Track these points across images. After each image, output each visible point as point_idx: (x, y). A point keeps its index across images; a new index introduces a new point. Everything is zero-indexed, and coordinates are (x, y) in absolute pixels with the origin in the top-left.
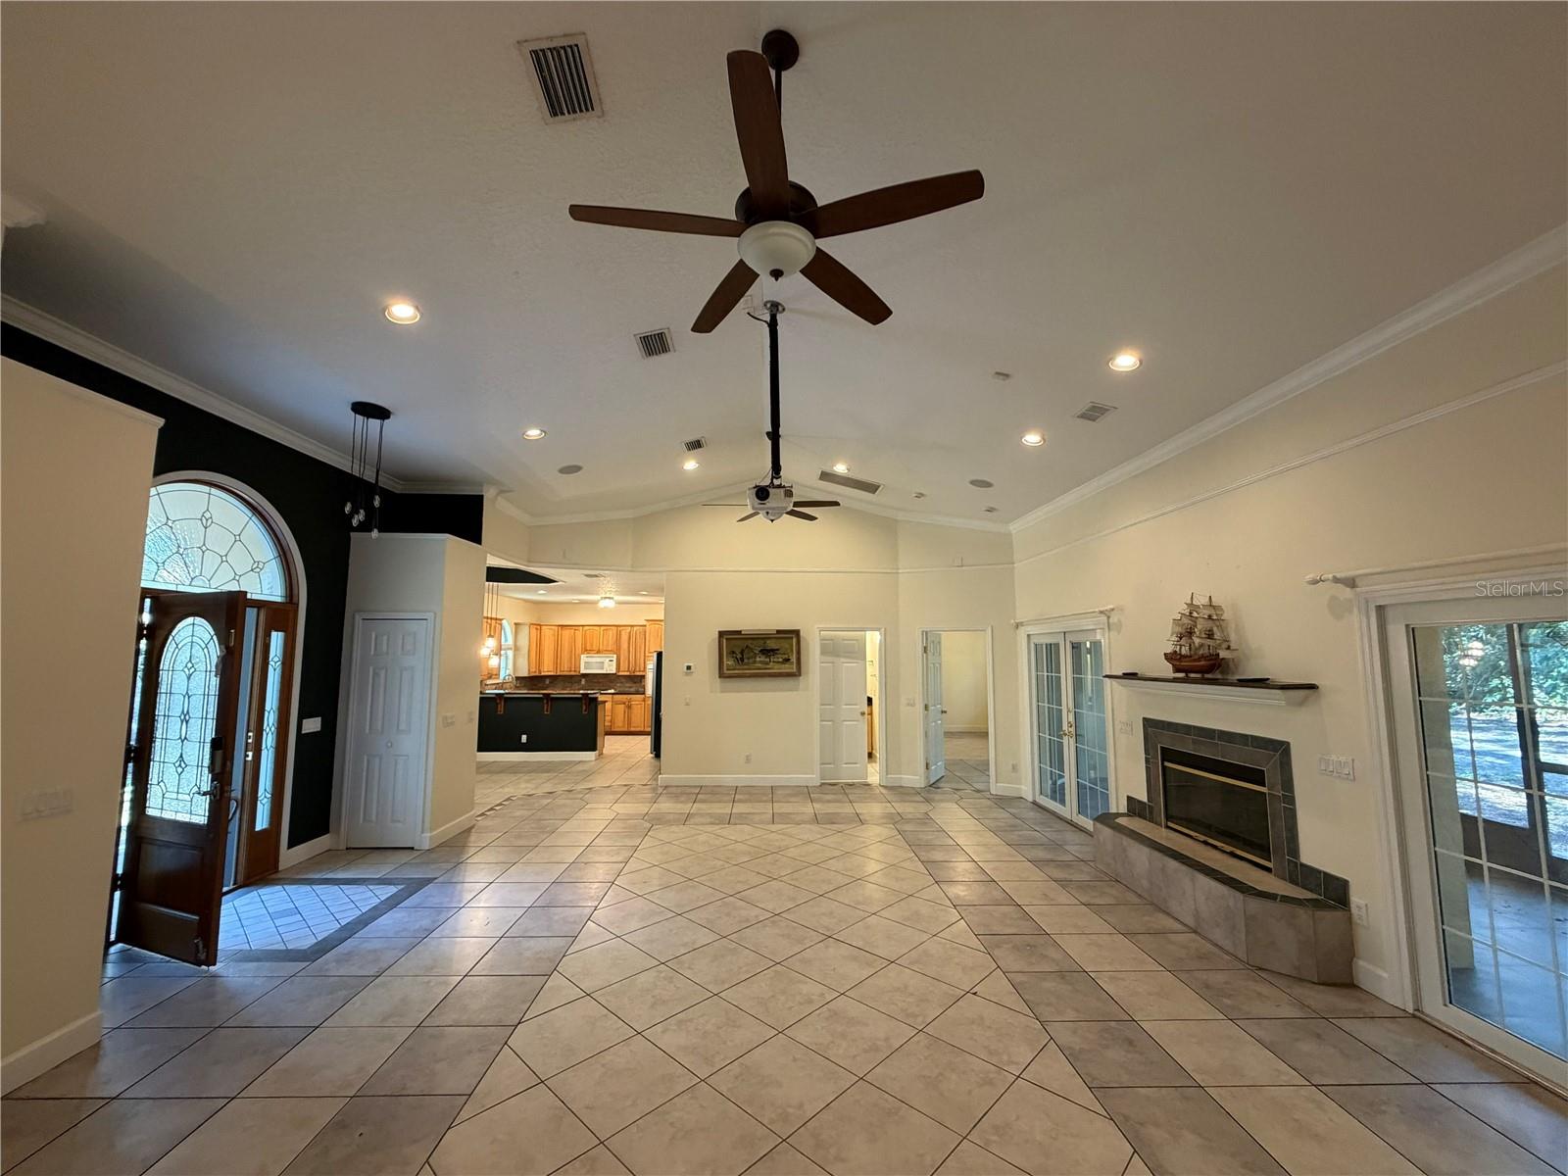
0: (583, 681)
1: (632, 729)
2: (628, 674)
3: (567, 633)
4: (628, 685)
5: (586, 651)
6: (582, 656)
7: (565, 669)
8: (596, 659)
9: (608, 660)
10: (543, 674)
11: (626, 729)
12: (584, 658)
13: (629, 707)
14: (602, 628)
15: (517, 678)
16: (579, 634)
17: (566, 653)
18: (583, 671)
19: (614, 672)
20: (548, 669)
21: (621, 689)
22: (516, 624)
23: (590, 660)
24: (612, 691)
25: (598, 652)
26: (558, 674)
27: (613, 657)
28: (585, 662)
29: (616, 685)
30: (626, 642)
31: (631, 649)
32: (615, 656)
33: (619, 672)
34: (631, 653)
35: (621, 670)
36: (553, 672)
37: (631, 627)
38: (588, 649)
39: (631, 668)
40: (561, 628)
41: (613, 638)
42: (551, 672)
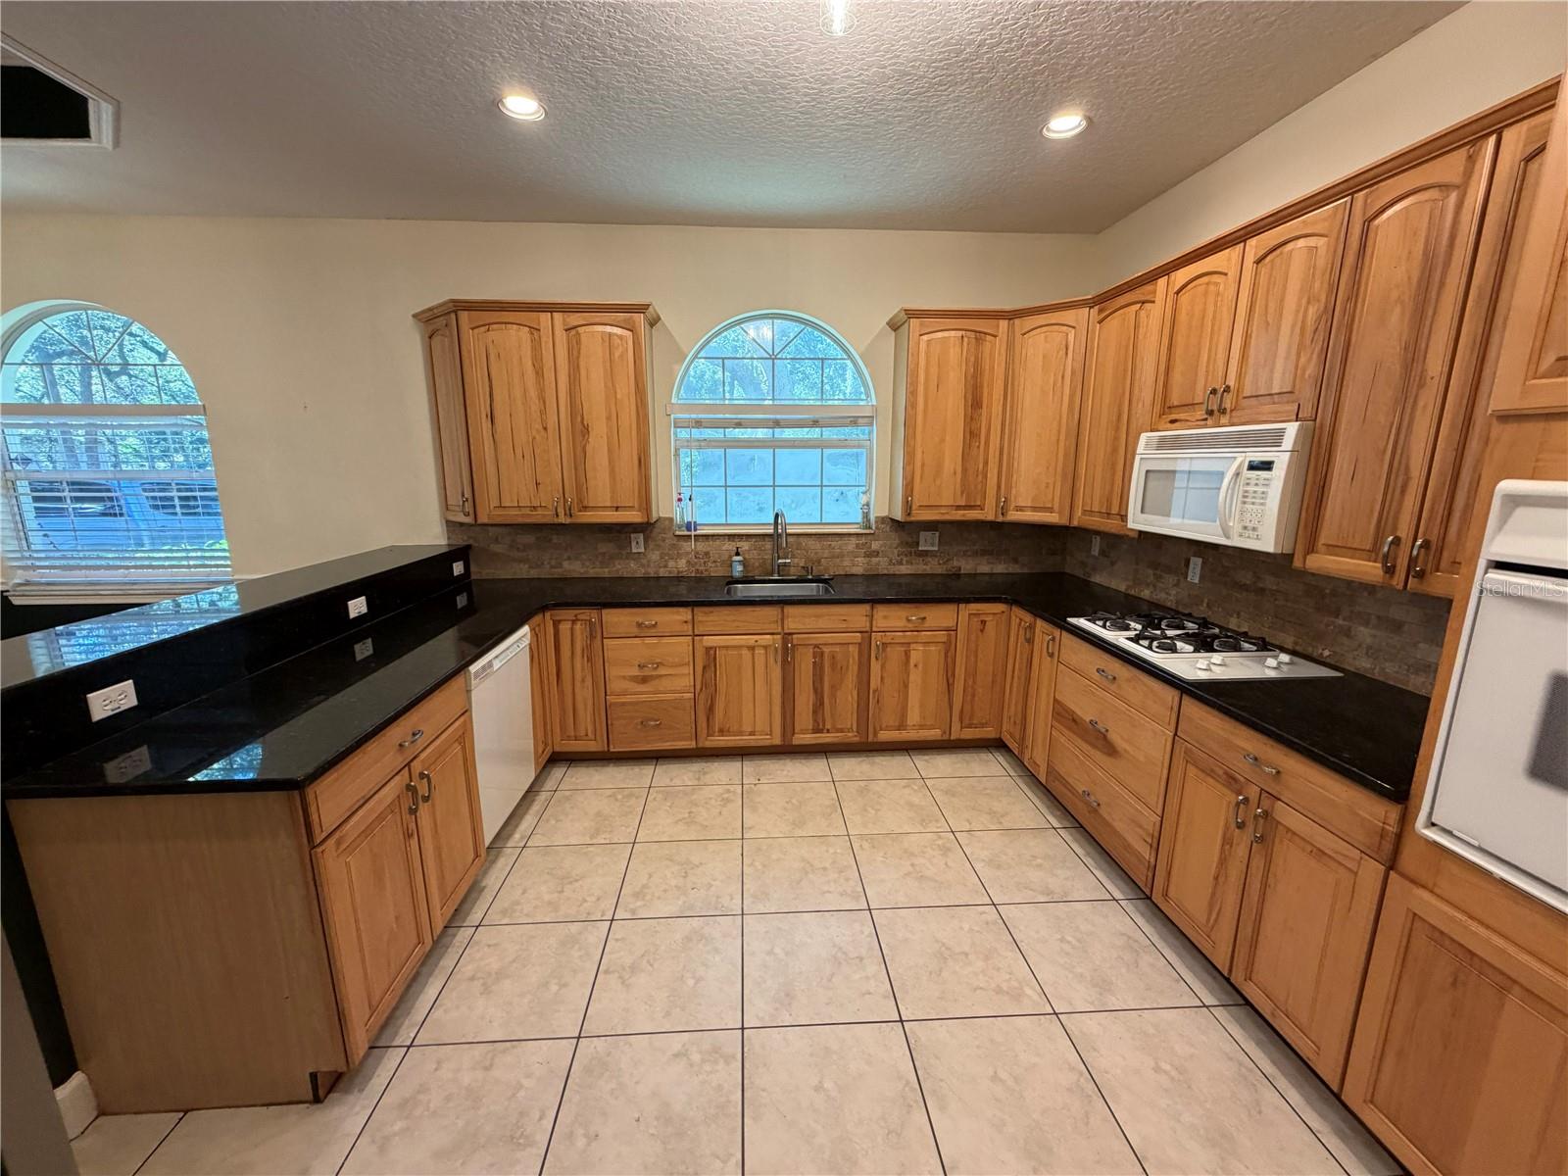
0: (1195, 570)
2: (1376, 573)
3: (1113, 332)
5: (1162, 409)
6: (1142, 439)
7: (1095, 498)
8: (1192, 454)
9: (1241, 460)
12: (1144, 449)
14: (1252, 249)
16: (1154, 316)
17: (1104, 416)
18: (1136, 517)
20: (1032, 496)
22: (893, 327)
23: (1169, 460)
25: (1218, 408)
26: (1075, 523)
27: (1276, 439)
28: (1147, 472)
29: (1348, 633)
30: (1398, 310)
31: (1435, 365)
32: (1292, 429)
33: (1311, 549)
34: (1429, 398)
35: (1326, 536)
36: (1060, 513)
37: (1473, 142)
38: (1176, 404)
39: (1404, 531)
40: (1100, 311)
41: (1309, 303)
42: (1051, 510)
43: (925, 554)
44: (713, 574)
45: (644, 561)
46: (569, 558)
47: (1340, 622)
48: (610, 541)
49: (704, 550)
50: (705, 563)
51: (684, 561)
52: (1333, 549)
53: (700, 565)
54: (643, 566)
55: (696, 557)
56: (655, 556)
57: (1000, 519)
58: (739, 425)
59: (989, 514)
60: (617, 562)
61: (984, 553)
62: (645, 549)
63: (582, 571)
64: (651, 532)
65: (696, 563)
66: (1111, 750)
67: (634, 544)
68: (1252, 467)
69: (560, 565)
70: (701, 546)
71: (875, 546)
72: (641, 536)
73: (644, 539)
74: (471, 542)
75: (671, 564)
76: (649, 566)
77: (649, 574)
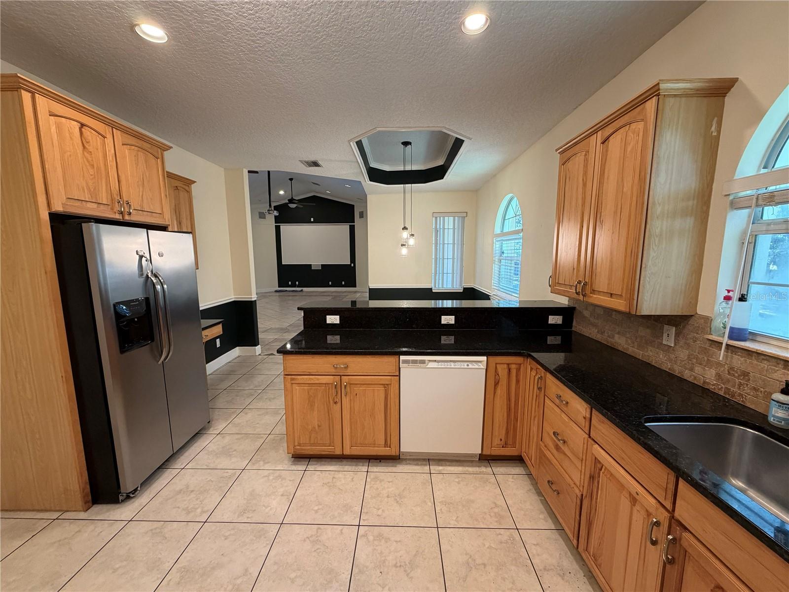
44: (748, 405)
45: (672, 356)
46: (619, 333)
48: (648, 327)
49: (743, 368)
50: (740, 384)
51: (713, 372)
53: (734, 386)
54: (670, 360)
55: (729, 373)
56: (683, 354)
60: (650, 348)
62: (675, 345)
63: (626, 346)
64: (684, 327)
65: (728, 381)
67: (665, 335)
69: (613, 337)
70: (738, 362)
72: (673, 330)
73: (676, 334)
74: (576, 306)
75: (698, 369)
76: (676, 362)
77: (674, 371)
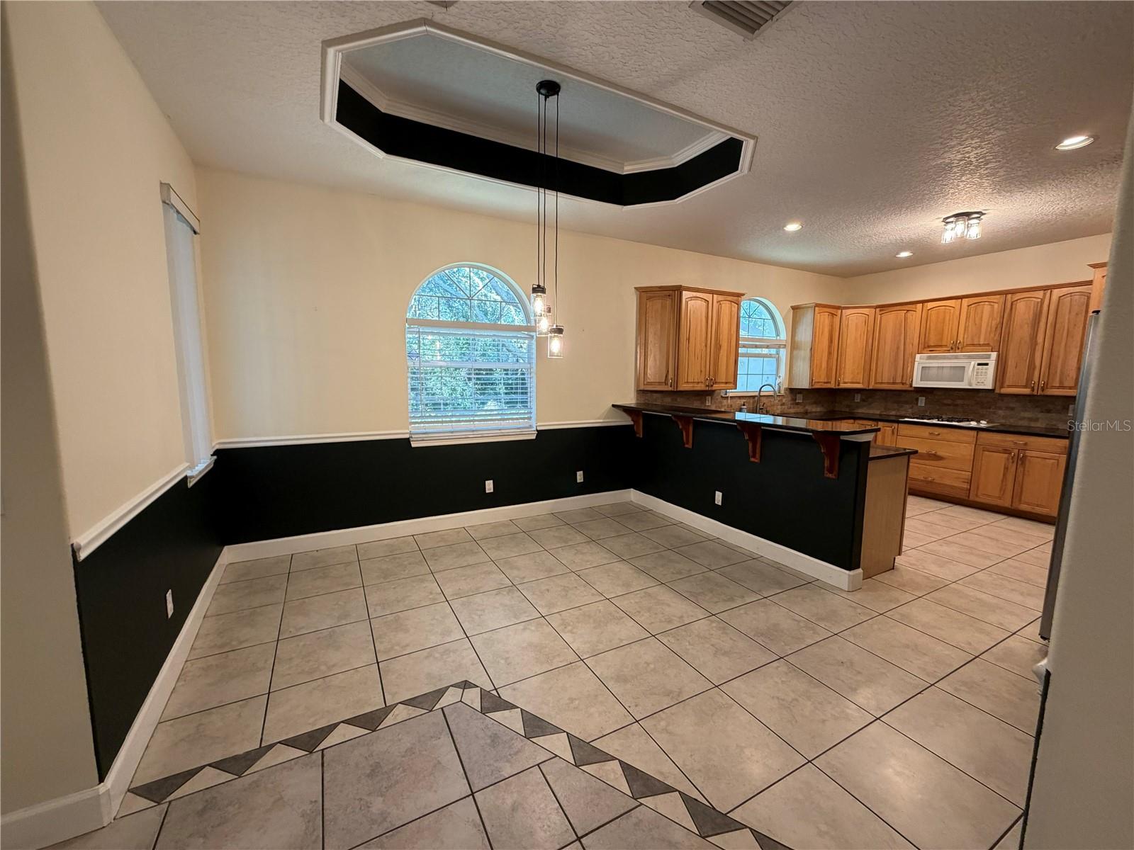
0: (922, 402)
1: (1024, 507)
2: (1027, 391)
3: (890, 319)
4: (1027, 415)
5: (926, 347)
6: (918, 356)
7: (885, 378)
8: (946, 361)
9: (974, 363)
10: (843, 386)
11: (1006, 503)
12: (920, 360)
13: (1021, 460)
14: (965, 301)
15: (793, 391)
16: (915, 316)
17: (888, 348)
18: (918, 383)
19: (989, 385)
20: (851, 377)
21: (1012, 421)
22: (794, 308)
23: (934, 363)
24: (983, 424)
25: (955, 347)
26: (871, 387)
27: (988, 357)
28: (923, 367)
29: (994, 413)
30: (1026, 326)
31: (1040, 340)
32: (994, 355)
33: (1002, 387)
34: (1039, 348)
35: (1007, 383)
36: (863, 383)
37: (1045, 290)
38: (932, 345)
39: (1036, 379)
40: (880, 311)
41: (992, 320)
42: (859, 383)
43: (798, 404)
47: (991, 410)
52: (1009, 386)
57: (837, 387)
58: (756, 347)
59: (832, 386)
61: (815, 403)
62: (711, 404)
64: (713, 395)
66: (940, 458)
68: (979, 364)
70: (730, 402)
71: (784, 401)
72: (709, 397)
73: (711, 399)
